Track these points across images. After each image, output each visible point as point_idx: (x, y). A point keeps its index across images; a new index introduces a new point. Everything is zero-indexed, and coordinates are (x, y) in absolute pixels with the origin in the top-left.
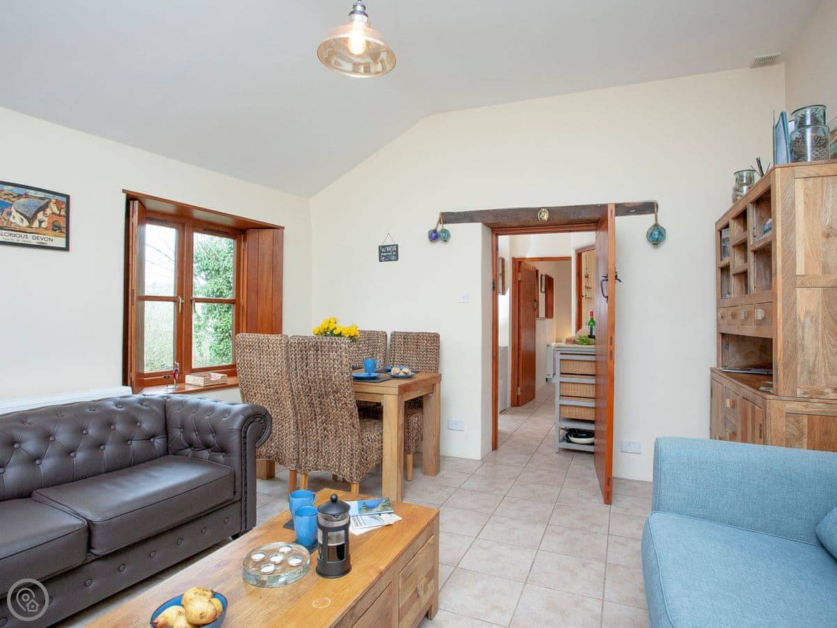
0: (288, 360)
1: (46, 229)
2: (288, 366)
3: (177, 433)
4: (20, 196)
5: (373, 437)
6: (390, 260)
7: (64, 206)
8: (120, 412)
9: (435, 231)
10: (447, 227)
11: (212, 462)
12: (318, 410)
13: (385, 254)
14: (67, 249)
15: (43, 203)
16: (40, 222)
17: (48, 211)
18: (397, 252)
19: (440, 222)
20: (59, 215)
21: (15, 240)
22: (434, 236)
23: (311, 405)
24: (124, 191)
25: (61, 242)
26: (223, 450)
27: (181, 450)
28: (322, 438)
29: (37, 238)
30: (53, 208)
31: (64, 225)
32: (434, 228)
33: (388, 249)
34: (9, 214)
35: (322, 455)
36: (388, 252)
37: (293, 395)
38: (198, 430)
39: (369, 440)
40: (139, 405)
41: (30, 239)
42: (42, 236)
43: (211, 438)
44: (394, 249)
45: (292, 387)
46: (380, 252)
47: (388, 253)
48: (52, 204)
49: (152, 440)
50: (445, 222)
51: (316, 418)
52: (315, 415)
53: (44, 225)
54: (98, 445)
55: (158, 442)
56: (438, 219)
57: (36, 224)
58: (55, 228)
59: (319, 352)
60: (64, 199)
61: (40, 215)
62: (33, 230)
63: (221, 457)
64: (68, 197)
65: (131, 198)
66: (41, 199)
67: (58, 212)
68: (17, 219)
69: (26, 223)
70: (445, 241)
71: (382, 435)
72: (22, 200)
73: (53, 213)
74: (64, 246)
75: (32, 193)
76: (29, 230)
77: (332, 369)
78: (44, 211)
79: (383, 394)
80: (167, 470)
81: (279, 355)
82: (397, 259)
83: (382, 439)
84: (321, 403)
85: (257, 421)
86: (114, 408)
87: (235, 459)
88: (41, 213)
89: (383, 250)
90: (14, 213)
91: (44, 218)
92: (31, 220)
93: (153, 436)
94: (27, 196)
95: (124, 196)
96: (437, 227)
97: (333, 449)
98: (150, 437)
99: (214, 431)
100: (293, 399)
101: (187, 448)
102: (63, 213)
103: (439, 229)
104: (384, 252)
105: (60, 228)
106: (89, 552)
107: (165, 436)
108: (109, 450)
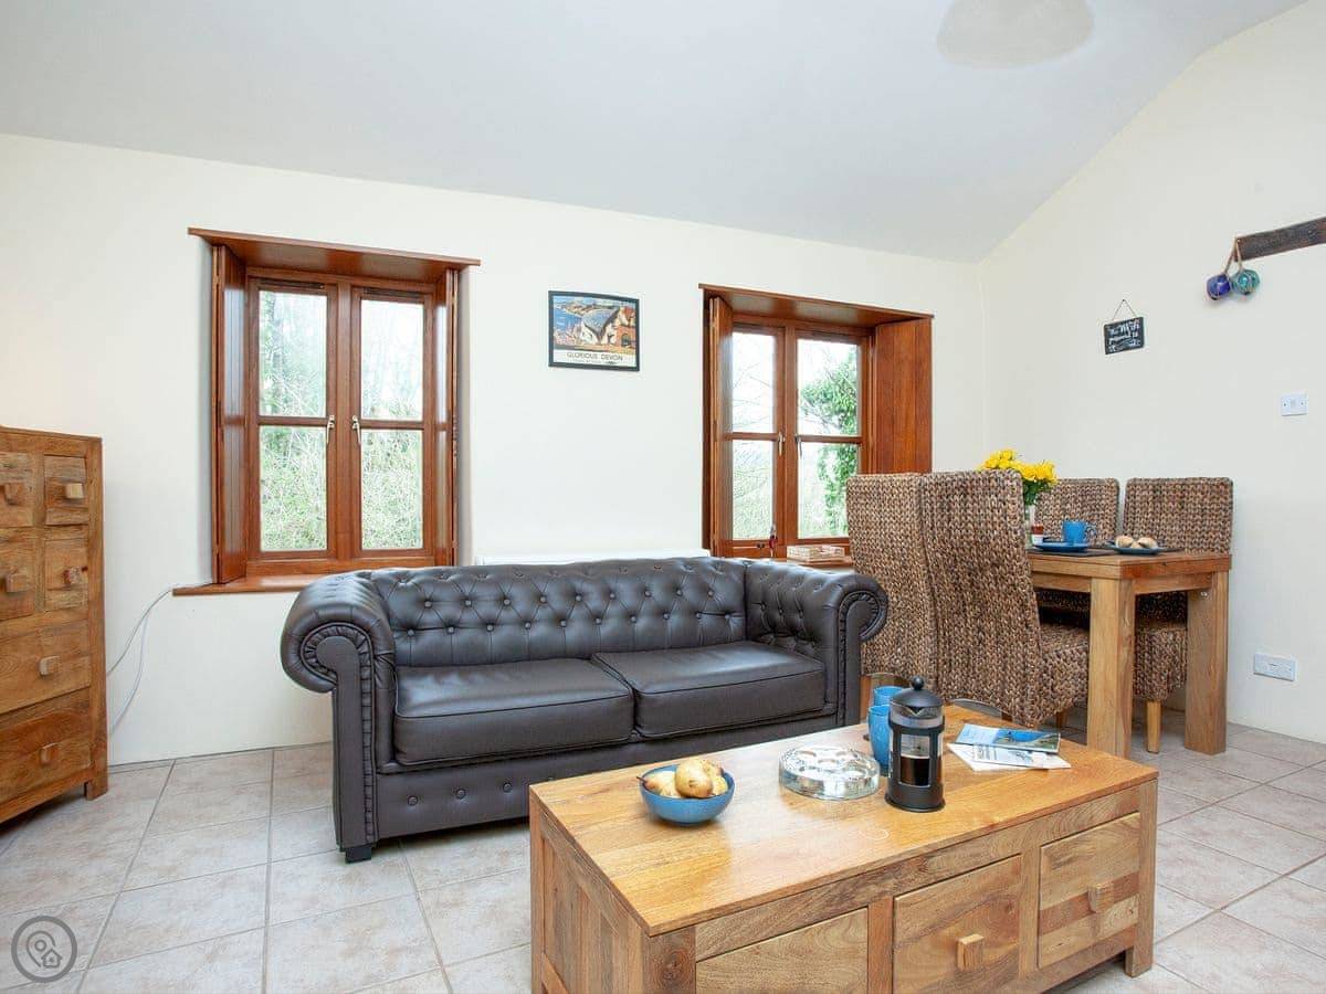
0: (921, 514)
1: (615, 345)
2: (922, 523)
3: (759, 611)
4: (589, 307)
5: (1068, 651)
6: (1128, 348)
7: (633, 314)
8: (690, 575)
9: (1223, 277)
10: (1249, 264)
11: (799, 652)
12: (968, 596)
13: (1117, 339)
14: (637, 369)
15: (612, 312)
16: (610, 337)
17: (617, 322)
18: (1141, 331)
19: (1235, 257)
20: (629, 326)
21: (585, 361)
22: (1221, 288)
23: (958, 587)
24: (701, 286)
25: (630, 361)
26: (814, 636)
27: (761, 635)
28: (974, 643)
29: (607, 358)
30: (622, 318)
31: (633, 338)
32: (1219, 271)
33: (1123, 328)
34: (579, 330)
35: (974, 673)
36: (1123, 334)
37: (929, 571)
38: (781, 607)
39: (1059, 657)
40: (713, 569)
41: (600, 360)
42: (611, 354)
43: (798, 619)
44: (1136, 326)
45: (927, 559)
46: (1107, 335)
47: (1123, 337)
48: (620, 313)
49: (727, 617)
50: (1246, 257)
51: (965, 610)
52: (964, 604)
53: (613, 340)
54: (662, 612)
55: (735, 622)
56: (1231, 250)
57: (605, 340)
58: (625, 342)
59: (969, 497)
60: (633, 306)
61: (609, 329)
62: (603, 348)
63: (809, 647)
64: (636, 302)
65: (711, 295)
66: (610, 308)
67: (627, 323)
68: (588, 338)
69: (595, 339)
70: (1247, 293)
71: (1087, 652)
72: (591, 312)
73: (623, 325)
74: (634, 365)
75: (600, 302)
76: (599, 348)
77: (990, 526)
78: (612, 322)
79: (1090, 578)
80: (738, 653)
81: (908, 506)
82: (1141, 345)
83: (1088, 660)
84: (972, 584)
85: (866, 599)
86: (682, 568)
87: (830, 653)
88: (610, 326)
89: (1112, 332)
90: (585, 330)
91: (615, 333)
92: (600, 335)
93: (728, 612)
94: (595, 306)
95: (701, 292)
96: (1226, 271)
97: (994, 664)
98: (725, 612)
99: (801, 609)
100: (930, 577)
101: (769, 633)
102: (632, 323)
103: (1231, 273)
104: (1114, 336)
105: (629, 343)
106: (634, 729)
107: (744, 613)
108: (675, 621)
